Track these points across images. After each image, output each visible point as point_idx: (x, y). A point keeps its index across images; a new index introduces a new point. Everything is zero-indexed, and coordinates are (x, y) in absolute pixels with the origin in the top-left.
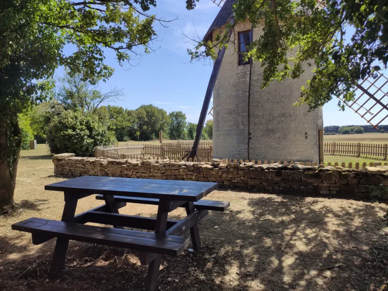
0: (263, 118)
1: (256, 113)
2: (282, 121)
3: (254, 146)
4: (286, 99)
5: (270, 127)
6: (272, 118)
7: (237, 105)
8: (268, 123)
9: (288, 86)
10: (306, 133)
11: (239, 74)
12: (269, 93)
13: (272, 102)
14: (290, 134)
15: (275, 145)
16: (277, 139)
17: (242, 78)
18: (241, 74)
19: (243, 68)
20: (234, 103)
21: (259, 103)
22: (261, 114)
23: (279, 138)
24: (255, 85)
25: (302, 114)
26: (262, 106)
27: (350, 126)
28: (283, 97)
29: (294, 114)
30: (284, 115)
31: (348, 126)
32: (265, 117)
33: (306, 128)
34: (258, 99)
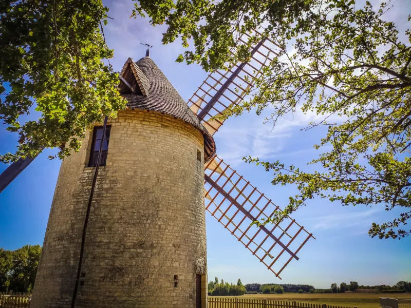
0: (109, 248)
1: (98, 239)
2: (138, 255)
3: (85, 297)
4: (147, 220)
5: (117, 264)
6: (122, 249)
7: (73, 225)
8: (114, 257)
9: (153, 202)
10: (176, 277)
11: (84, 179)
12: (123, 209)
13: (125, 223)
14: (148, 278)
15: (120, 296)
16: (125, 285)
17: (87, 185)
18: (87, 178)
19: (90, 171)
20: (70, 222)
21: (105, 223)
22: (107, 241)
23: (130, 282)
24: (104, 195)
25: (171, 245)
26: (110, 229)
27: (271, 285)
28: (143, 216)
29: (158, 244)
30: (141, 245)
31: (269, 285)
32: (111, 247)
33: (176, 268)
34: (105, 216)
